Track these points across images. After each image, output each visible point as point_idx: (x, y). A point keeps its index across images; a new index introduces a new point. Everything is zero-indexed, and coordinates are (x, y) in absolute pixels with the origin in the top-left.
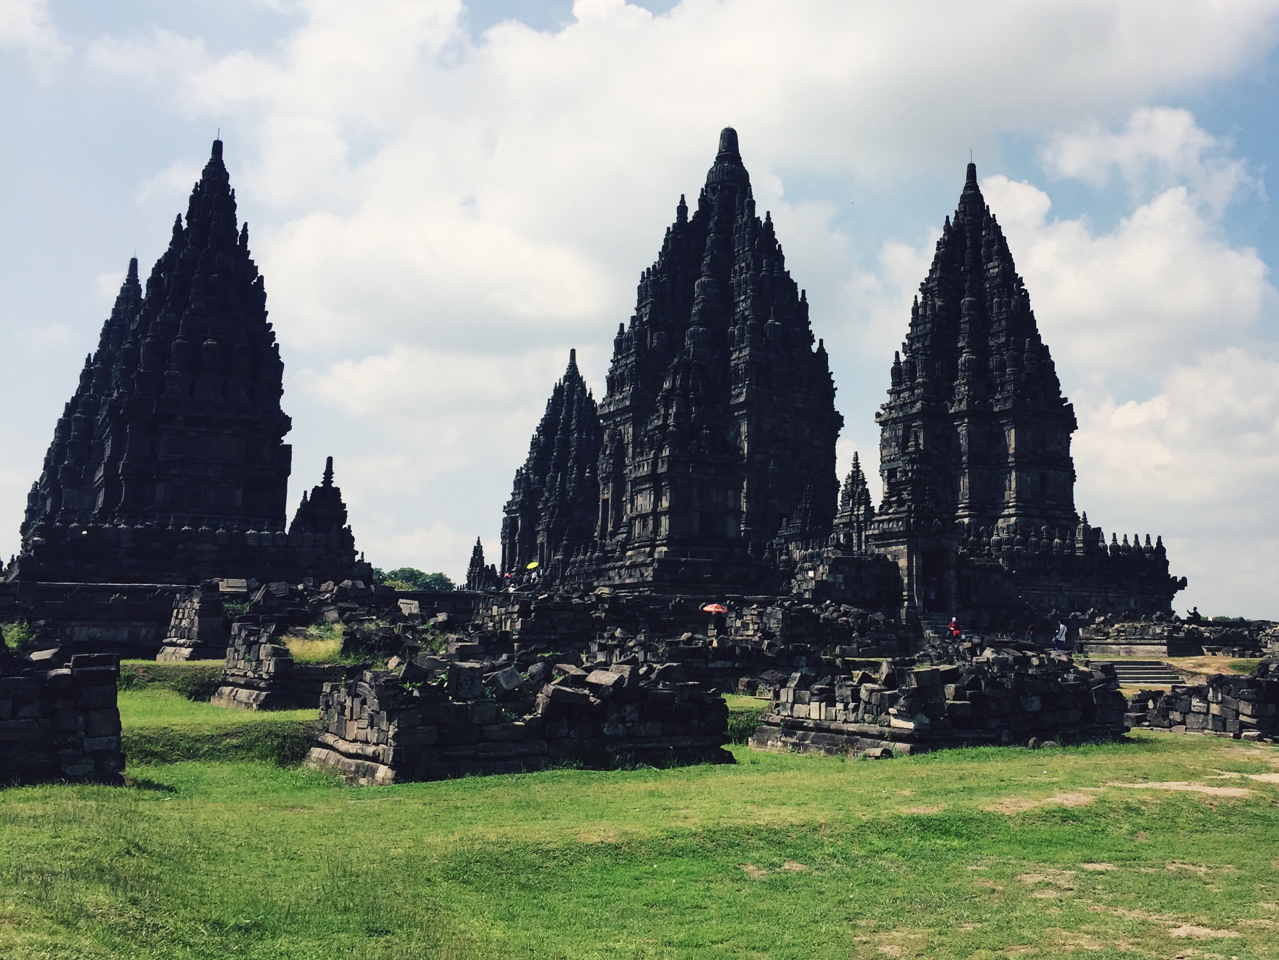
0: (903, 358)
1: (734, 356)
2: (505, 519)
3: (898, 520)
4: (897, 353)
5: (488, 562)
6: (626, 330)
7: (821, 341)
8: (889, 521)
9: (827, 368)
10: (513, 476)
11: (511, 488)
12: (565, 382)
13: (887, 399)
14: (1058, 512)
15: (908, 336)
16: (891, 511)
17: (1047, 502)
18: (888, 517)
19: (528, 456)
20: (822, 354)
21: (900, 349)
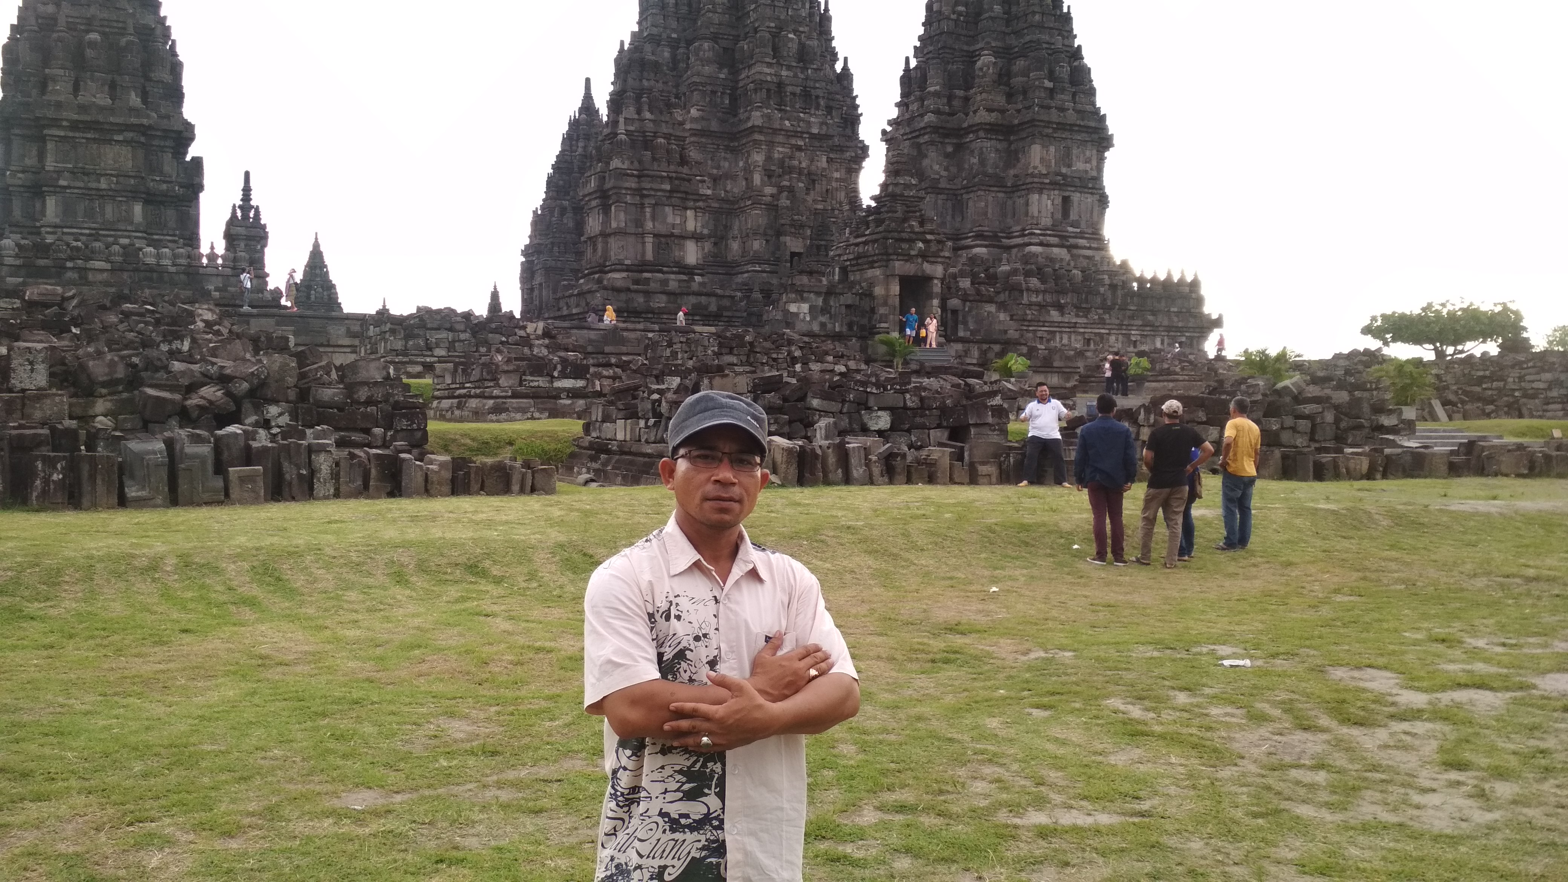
0: (913, 63)
1: (743, 76)
2: (522, 263)
3: (875, 241)
4: (907, 59)
5: (505, 308)
6: (626, 47)
7: (846, 59)
8: (865, 243)
9: (852, 90)
10: (530, 217)
11: (528, 230)
12: (580, 114)
13: (894, 113)
14: (1081, 241)
15: (921, 38)
16: (867, 232)
17: (1070, 229)
18: (864, 239)
19: (544, 196)
20: (846, 76)
21: (911, 53)
